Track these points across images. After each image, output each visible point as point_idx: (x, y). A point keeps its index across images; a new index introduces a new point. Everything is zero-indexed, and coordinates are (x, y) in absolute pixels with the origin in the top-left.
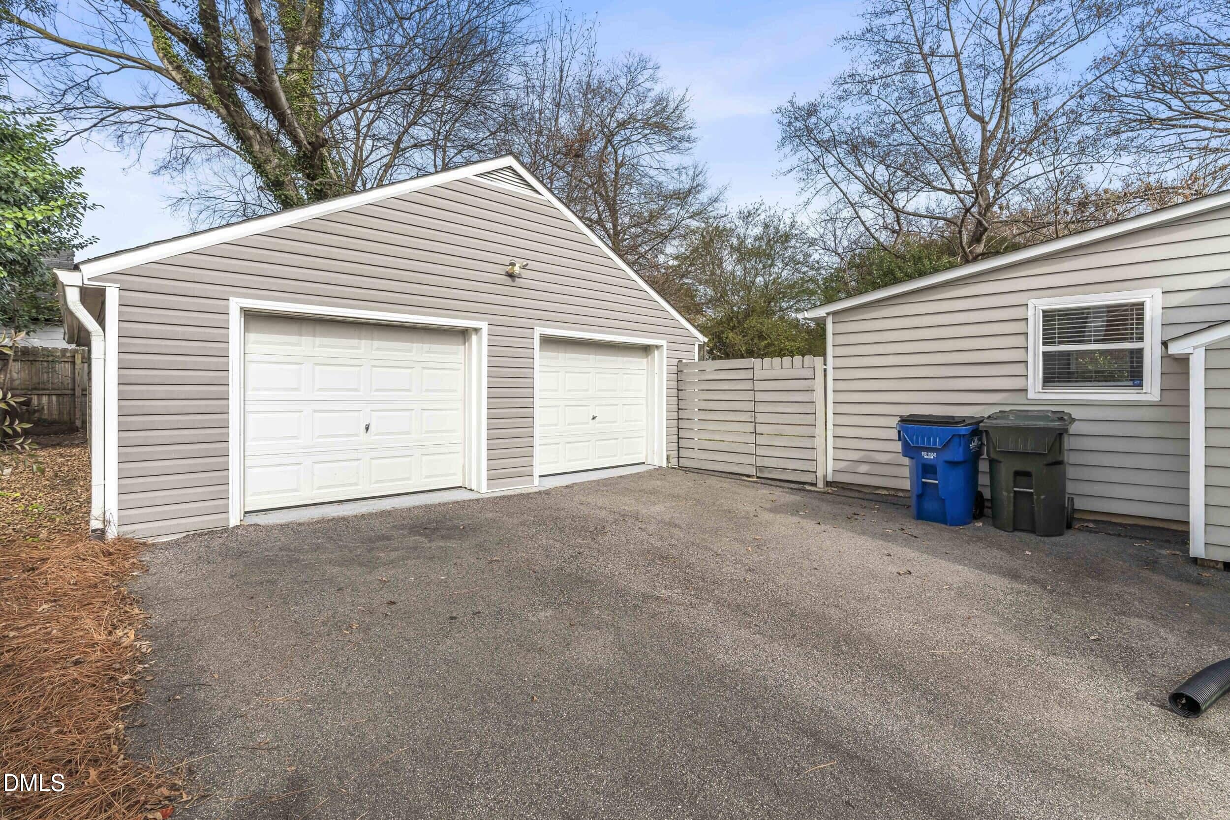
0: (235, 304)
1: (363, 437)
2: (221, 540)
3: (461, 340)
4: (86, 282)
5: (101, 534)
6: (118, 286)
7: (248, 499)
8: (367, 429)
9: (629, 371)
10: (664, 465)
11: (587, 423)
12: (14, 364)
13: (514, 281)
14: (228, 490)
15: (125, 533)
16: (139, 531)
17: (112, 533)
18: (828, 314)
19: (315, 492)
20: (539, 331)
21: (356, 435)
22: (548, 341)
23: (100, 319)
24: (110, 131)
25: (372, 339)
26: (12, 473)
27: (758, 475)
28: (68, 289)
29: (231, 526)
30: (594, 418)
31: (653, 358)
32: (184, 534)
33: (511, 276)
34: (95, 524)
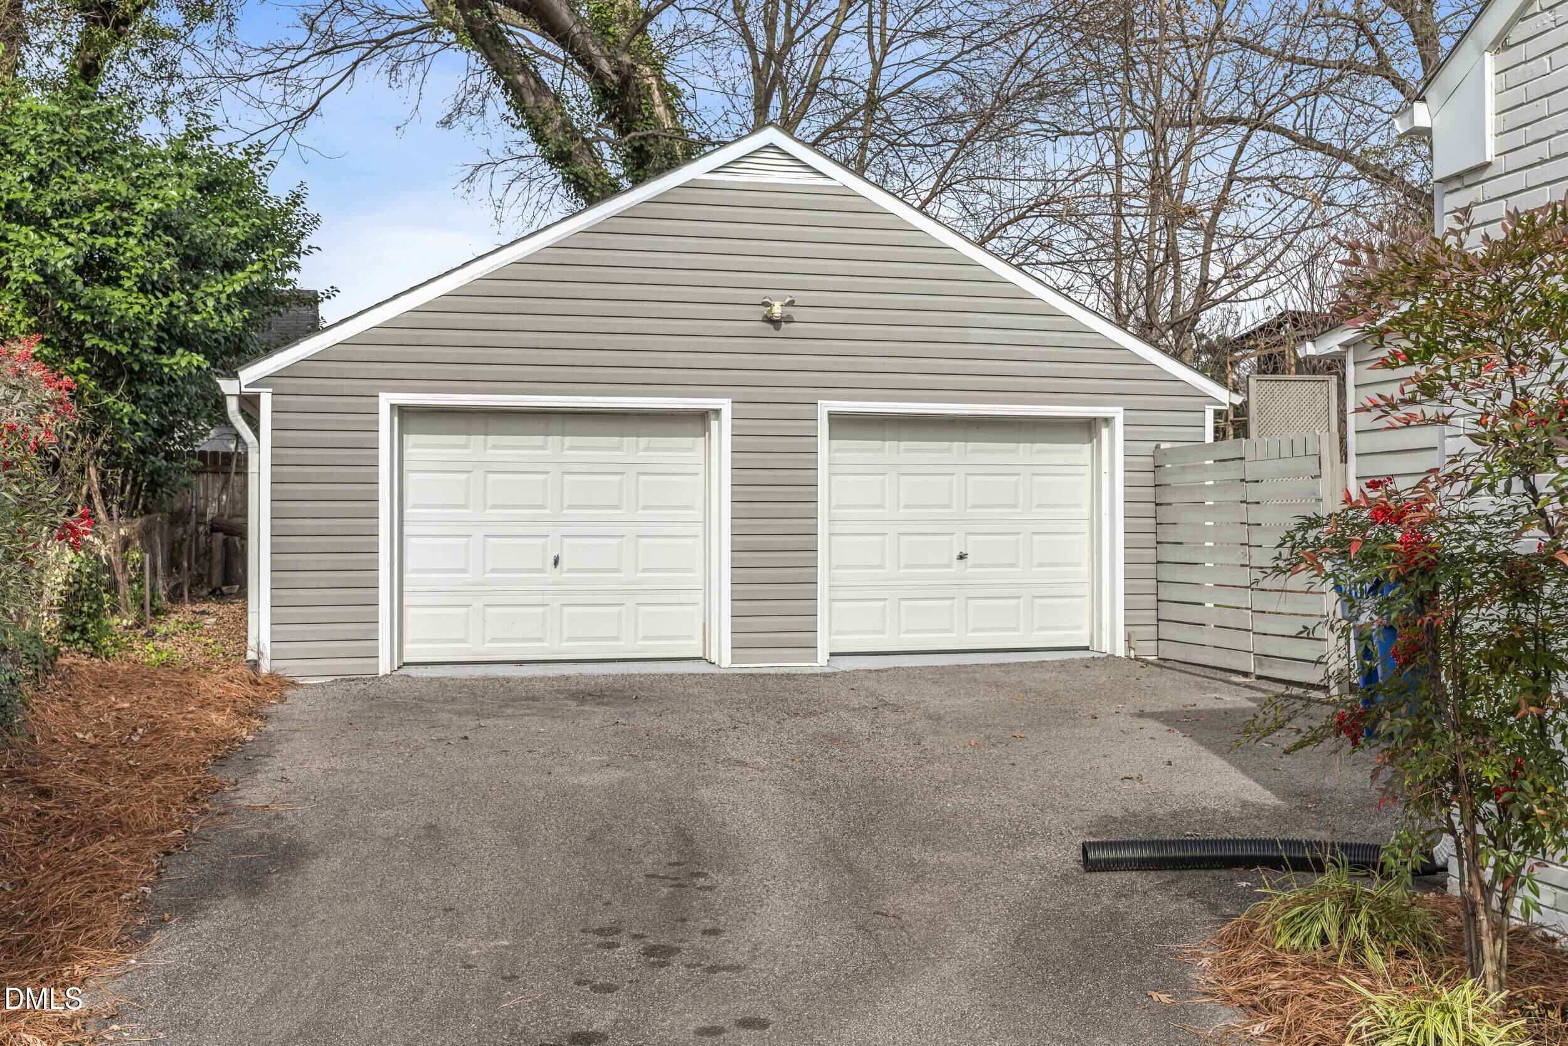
0: (386, 400)
1: (552, 574)
2: (363, 686)
3: (699, 427)
4: (243, 389)
5: (255, 665)
6: (271, 390)
7: (407, 647)
8: (556, 562)
9: (1042, 470)
10: (1121, 652)
11: (948, 566)
12: (236, 478)
13: (777, 329)
14: (377, 630)
15: (278, 669)
16: (290, 669)
17: (265, 667)
18: (1346, 346)
19: (487, 645)
20: (826, 406)
21: (541, 571)
22: (842, 423)
23: (256, 431)
24: (381, 62)
25: (563, 435)
26: (216, 624)
27: (1259, 672)
28: (228, 398)
29: (381, 674)
30: (962, 557)
31: (1099, 442)
32: (333, 678)
33: (769, 320)
34: (251, 655)
